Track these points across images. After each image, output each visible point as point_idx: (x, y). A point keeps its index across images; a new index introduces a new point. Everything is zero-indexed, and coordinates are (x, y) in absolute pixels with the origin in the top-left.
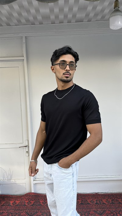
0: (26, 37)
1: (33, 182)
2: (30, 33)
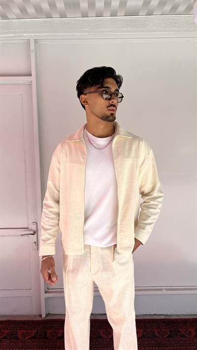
1: (44, 296)
2: (43, 34)
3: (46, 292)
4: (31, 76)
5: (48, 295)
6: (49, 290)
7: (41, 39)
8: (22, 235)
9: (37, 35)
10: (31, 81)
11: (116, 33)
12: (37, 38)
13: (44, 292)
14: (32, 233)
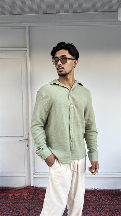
1: (32, 176)
2: (33, 23)
5: (35, 176)
6: (35, 173)
7: (32, 26)
8: (20, 141)
9: (30, 23)
10: (26, 51)
11: (76, 23)
14: (26, 139)
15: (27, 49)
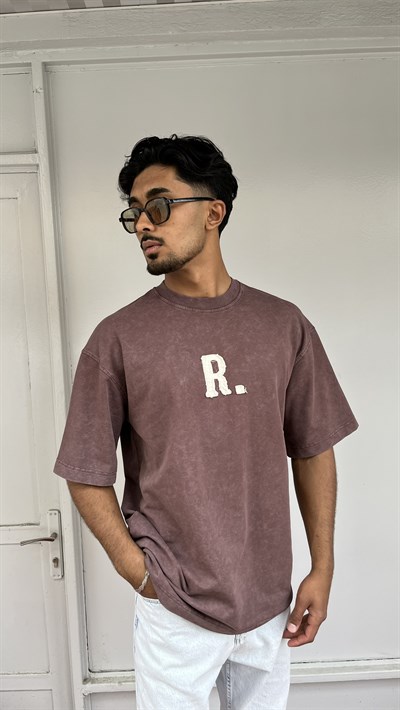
0: (45, 65)
1: (81, 689)
2: (64, 50)
3: (85, 680)
4: (36, 152)
5: (90, 688)
6: (93, 675)
7: (60, 63)
8: (23, 543)
9: (48, 51)
10: (38, 166)
11: (244, 42)
12: (48, 60)
13: (81, 680)
14: (49, 536)
15: (42, 158)
